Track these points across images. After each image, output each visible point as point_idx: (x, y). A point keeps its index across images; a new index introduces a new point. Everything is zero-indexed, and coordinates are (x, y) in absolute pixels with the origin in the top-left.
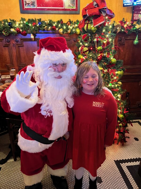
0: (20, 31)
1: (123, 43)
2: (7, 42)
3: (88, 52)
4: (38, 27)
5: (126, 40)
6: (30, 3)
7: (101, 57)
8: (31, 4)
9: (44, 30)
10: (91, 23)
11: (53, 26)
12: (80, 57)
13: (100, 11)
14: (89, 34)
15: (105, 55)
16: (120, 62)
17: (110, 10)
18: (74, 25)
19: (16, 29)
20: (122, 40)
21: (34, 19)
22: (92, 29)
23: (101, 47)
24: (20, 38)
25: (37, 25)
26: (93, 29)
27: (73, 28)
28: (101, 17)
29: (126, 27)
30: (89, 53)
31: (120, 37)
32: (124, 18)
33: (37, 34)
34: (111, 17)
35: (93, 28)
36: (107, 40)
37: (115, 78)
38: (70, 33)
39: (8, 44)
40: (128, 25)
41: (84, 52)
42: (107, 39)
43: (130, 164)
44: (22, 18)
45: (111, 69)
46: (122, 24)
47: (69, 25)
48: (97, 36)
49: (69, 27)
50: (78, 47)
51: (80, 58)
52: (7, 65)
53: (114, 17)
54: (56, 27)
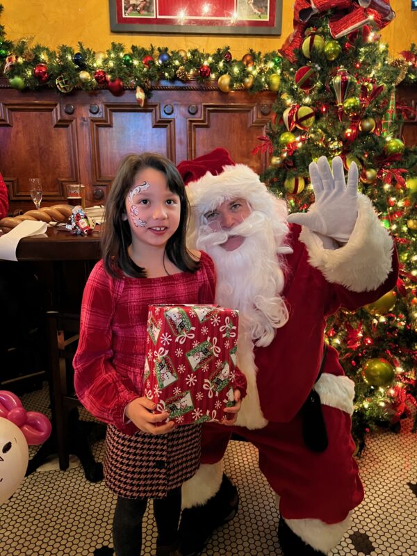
0: (106, 81)
2: (64, 114)
3: (312, 119)
4: (158, 69)
6: (138, 3)
8: (142, 5)
9: (176, 78)
11: (203, 67)
12: (286, 138)
14: (317, 66)
15: (367, 124)
18: (266, 62)
19: (95, 74)
21: (148, 48)
22: (327, 49)
23: (357, 99)
24: (105, 101)
25: (157, 63)
27: (262, 71)
28: (355, 11)
30: (316, 123)
32: (414, 45)
33: (153, 92)
35: (331, 45)
36: (371, 85)
37: (400, 204)
38: (252, 88)
39: (67, 117)
41: (299, 121)
42: (373, 82)
44: (113, 44)
45: (389, 169)
46: (412, 57)
47: (250, 65)
48: (341, 68)
49: (250, 68)
51: (286, 144)
52: (60, 179)
53: (391, 18)
54: (211, 70)
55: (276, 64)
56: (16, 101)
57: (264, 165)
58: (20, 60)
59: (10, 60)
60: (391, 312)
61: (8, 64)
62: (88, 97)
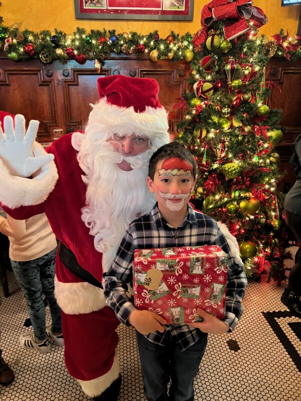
0: (74, 55)
1: (280, 80)
2: (46, 77)
3: (212, 92)
4: (109, 46)
5: (285, 73)
7: (238, 101)
9: (121, 52)
10: (219, 34)
11: (140, 45)
12: (195, 102)
13: (239, 9)
15: (246, 96)
16: (276, 112)
17: (259, 9)
18: (182, 42)
19: (67, 50)
20: (277, 75)
21: (102, 30)
22: (222, 46)
23: (240, 80)
24: (73, 67)
25: (108, 42)
26: (224, 45)
27: (179, 48)
28: (241, 21)
29: (287, 47)
30: (214, 94)
31: (274, 68)
32: (282, 30)
33: (106, 61)
34: (260, 22)
35: (225, 43)
36: (250, 68)
37: (266, 145)
38: (173, 59)
39: (47, 79)
40: (290, 43)
41: (203, 93)
42: (251, 66)
43: (294, 319)
44: (78, 28)
45: (258, 125)
47: (171, 43)
48: (231, 59)
49: (171, 46)
50: (190, 84)
51: (195, 106)
52: (45, 122)
53: (265, 22)
54: (145, 47)
55: (189, 42)
56: (12, 68)
57: (181, 110)
58: (15, 41)
59: (8, 41)
60: (257, 214)
61: (7, 44)
62: (62, 65)
